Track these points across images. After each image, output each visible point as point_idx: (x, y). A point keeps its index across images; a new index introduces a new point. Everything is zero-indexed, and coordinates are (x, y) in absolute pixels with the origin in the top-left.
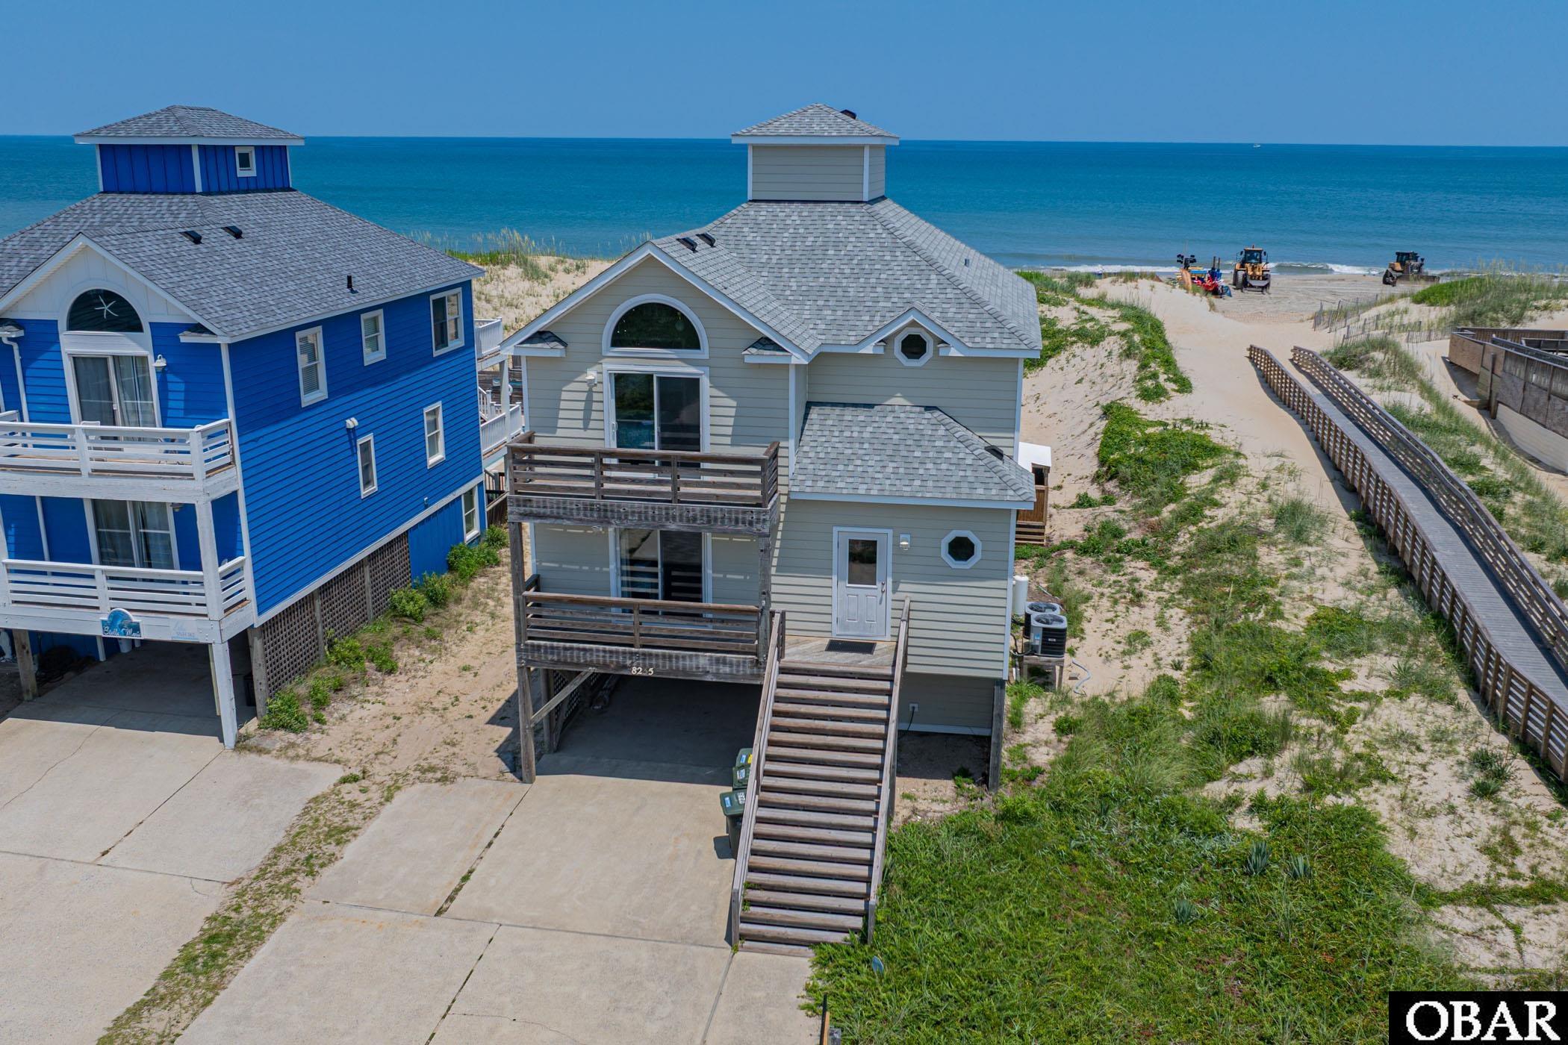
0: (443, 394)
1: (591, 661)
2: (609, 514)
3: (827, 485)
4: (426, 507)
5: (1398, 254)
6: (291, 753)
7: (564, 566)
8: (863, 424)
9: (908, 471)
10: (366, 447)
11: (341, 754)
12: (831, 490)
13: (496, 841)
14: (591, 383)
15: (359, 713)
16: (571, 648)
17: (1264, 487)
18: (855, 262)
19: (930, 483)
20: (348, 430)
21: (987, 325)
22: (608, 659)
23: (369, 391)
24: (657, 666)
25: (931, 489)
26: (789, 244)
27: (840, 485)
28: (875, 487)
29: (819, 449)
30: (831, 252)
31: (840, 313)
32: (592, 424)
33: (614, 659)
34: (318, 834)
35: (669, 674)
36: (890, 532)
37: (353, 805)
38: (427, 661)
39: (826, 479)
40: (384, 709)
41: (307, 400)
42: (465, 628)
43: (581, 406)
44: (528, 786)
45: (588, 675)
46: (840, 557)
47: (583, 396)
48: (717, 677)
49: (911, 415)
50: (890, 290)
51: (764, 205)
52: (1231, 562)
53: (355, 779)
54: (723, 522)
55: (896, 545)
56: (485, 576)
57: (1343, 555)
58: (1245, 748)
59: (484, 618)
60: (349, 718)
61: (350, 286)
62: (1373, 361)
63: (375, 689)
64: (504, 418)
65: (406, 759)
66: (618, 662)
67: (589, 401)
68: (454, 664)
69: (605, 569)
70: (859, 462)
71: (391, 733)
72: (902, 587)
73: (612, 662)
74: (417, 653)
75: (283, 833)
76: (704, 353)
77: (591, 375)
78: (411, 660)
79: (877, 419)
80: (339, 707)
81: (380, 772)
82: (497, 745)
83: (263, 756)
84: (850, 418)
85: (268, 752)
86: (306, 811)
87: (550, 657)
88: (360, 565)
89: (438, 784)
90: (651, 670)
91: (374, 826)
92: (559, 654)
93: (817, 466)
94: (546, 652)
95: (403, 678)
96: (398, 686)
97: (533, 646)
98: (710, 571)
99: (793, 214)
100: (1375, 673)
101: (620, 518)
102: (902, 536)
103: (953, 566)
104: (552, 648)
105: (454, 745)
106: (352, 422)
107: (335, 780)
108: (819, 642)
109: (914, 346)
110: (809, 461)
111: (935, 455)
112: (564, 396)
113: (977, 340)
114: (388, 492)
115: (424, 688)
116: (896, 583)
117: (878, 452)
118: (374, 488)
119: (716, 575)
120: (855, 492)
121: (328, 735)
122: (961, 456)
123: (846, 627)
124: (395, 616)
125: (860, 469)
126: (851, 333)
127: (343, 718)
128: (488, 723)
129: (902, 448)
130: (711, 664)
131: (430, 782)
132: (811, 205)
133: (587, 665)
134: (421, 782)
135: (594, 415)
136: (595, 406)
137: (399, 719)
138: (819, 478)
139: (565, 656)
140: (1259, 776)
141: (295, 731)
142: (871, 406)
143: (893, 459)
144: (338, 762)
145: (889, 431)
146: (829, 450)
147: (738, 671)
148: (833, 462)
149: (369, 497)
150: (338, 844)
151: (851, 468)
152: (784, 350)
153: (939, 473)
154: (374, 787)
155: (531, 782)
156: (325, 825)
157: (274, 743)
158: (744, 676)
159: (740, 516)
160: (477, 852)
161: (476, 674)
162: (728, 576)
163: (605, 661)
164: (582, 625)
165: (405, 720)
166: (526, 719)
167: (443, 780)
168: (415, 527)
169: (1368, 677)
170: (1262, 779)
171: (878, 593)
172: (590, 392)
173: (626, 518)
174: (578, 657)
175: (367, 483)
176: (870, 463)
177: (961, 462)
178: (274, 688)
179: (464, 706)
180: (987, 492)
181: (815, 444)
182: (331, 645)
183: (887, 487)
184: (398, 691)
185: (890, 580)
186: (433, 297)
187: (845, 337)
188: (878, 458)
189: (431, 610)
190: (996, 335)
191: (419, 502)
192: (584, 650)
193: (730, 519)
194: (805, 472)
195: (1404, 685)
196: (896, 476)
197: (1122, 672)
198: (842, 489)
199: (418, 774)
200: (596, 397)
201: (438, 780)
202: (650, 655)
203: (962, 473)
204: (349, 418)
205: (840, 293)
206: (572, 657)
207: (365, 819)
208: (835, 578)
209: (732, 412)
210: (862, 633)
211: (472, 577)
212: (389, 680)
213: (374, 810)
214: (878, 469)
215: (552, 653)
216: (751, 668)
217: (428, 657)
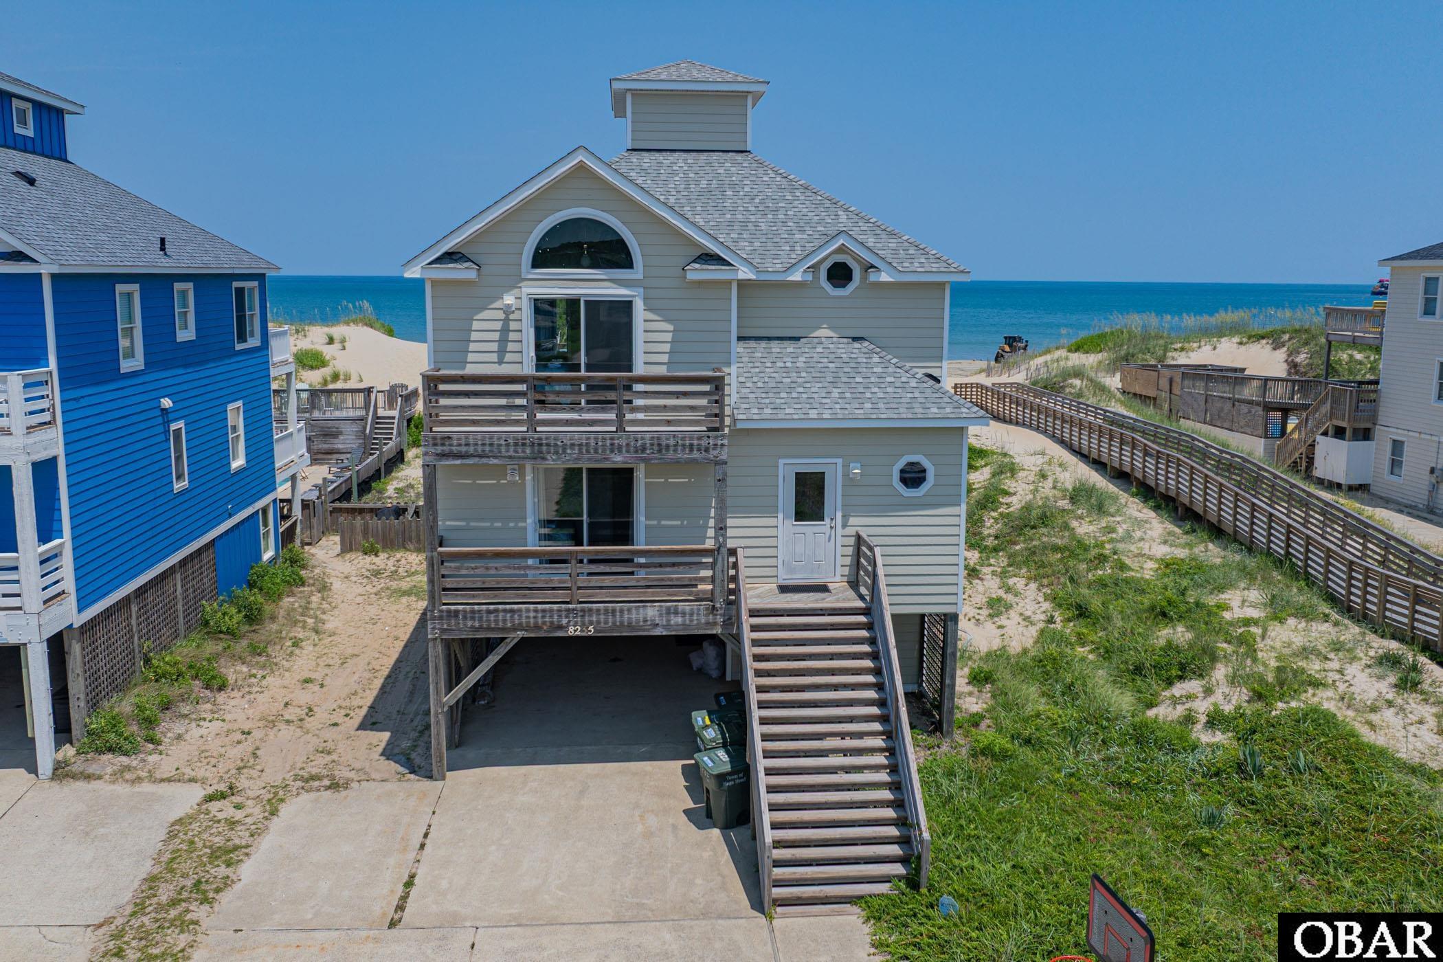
0: (244, 393)
1: (520, 624)
2: (544, 448)
3: (775, 411)
4: (230, 516)
5: (1006, 338)
6: (128, 776)
7: (472, 524)
8: (794, 355)
9: (855, 396)
10: (177, 432)
11: (193, 774)
12: (780, 416)
13: (427, 841)
14: (508, 310)
15: (195, 732)
16: (496, 611)
17: (1044, 476)
18: (757, 201)
19: (881, 405)
20: (163, 410)
21: (911, 252)
22: (540, 621)
23: (181, 371)
24: (598, 622)
25: (885, 411)
26: (683, 186)
27: (788, 411)
28: (826, 411)
29: (755, 379)
30: (729, 193)
31: (757, 244)
32: (508, 357)
33: (547, 619)
34: (199, 857)
35: (612, 630)
36: (839, 461)
37: (232, 824)
38: (259, 676)
39: (772, 406)
40: (226, 726)
41: (126, 366)
42: (289, 643)
43: (496, 336)
44: (440, 784)
45: (515, 641)
46: (786, 493)
47: (499, 325)
48: (668, 630)
49: (840, 346)
50: (802, 224)
51: (645, 154)
52: (1049, 535)
53: (223, 796)
54: (675, 451)
55: (846, 475)
56: (293, 595)
57: (1146, 522)
58: (1174, 672)
59: (306, 634)
60: (187, 737)
61: (163, 249)
62: (1071, 386)
63: (209, 706)
64: (291, 434)
65: (275, 769)
66: (552, 623)
67: (505, 330)
68: (291, 679)
69: (521, 524)
70: (801, 390)
71: (247, 747)
72: (852, 521)
73: (544, 623)
74: (245, 669)
75: (149, 863)
76: (638, 272)
77: (509, 299)
78: (240, 677)
79: (807, 350)
80: (168, 728)
81: (251, 785)
82: (380, 749)
83: (93, 782)
84: (778, 350)
85: (100, 778)
86: (172, 835)
87: (470, 623)
88: (172, 570)
89: (329, 792)
90: (591, 628)
91: (266, 843)
92: (481, 619)
93: (759, 395)
94: (465, 618)
95: (235, 694)
96: (233, 702)
97: (449, 611)
98: (643, 519)
99: (679, 160)
100: (1246, 604)
101: (556, 453)
102: (852, 465)
103: (905, 494)
104: (473, 612)
105: (329, 753)
106: (167, 403)
107: (198, 800)
108: (767, 587)
109: (840, 274)
110: (748, 390)
111: (877, 380)
112: (476, 325)
113: (905, 265)
114: (199, 491)
115: (265, 703)
116: (845, 517)
117: (818, 380)
118: (185, 484)
119: (649, 522)
120: (806, 417)
121: (167, 755)
122: (904, 379)
123: (792, 570)
124: (208, 633)
125: (804, 396)
126: (775, 261)
127: (179, 737)
128: (357, 730)
129: (841, 375)
130: (661, 615)
131: (318, 790)
132: (694, 154)
133: (515, 629)
134: (307, 791)
135: (510, 346)
136: (512, 336)
137: (249, 733)
138: (764, 406)
139: (489, 621)
140: (1201, 695)
141: (126, 754)
142: (797, 339)
143: (835, 385)
144: (193, 780)
145: (822, 360)
146: (766, 380)
147: (691, 621)
148: (775, 390)
149: (181, 493)
150: (228, 866)
151: (794, 395)
152: (732, 265)
153: (887, 396)
154: (250, 803)
155: (443, 778)
156: (205, 846)
157: (104, 768)
158: (698, 626)
159: (695, 442)
160: (411, 856)
161: (322, 686)
162: (663, 522)
163: (536, 623)
164: (509, 582)
165: (257, 734)
166: (439, 701)
167: (335, 786)
168: (221, 536)
169: (1242, 607)
170: (1205, 698)
171: (827, 529)
172: (506, 320)
173: (564, 452)
174: (505, 621)
175: (180, 477)
176: (813, 390)
177: (907, 385)
178: (93, 705)
179: (321, 715)
180: (942, 411)
181: (749, 375)
182: (147, 661)
183: (839, 411)
184: (235, 707)
185: (839, 515)
186: (236, 284)
187: (771, 265)
188: (820, 385)
189: (247, 627)
190: (923, 260)
191: (221, 510)
192: (512, 611)
193: (684, 446)
194: (747, 401)
195: (1278, 610)
196: (845, 401)
197: (1000, 632)
198: (792, 414)
199: (299, 784)
200: (513, 325)
201: (328, 788)
202: (590, 610)
203: (910, 395)
204: (164, 397)
205: (751, 226)
206: (496, 621)
207: (252, 836)
208: (781, 516)
209: (669, 337)
210: (810, 576)
211: (280, 597)
212: (221, 697)
213: (260, 825)
214: (824, 395)
215: (473, 619)
216: (707, 615)
217: (260, 673)
